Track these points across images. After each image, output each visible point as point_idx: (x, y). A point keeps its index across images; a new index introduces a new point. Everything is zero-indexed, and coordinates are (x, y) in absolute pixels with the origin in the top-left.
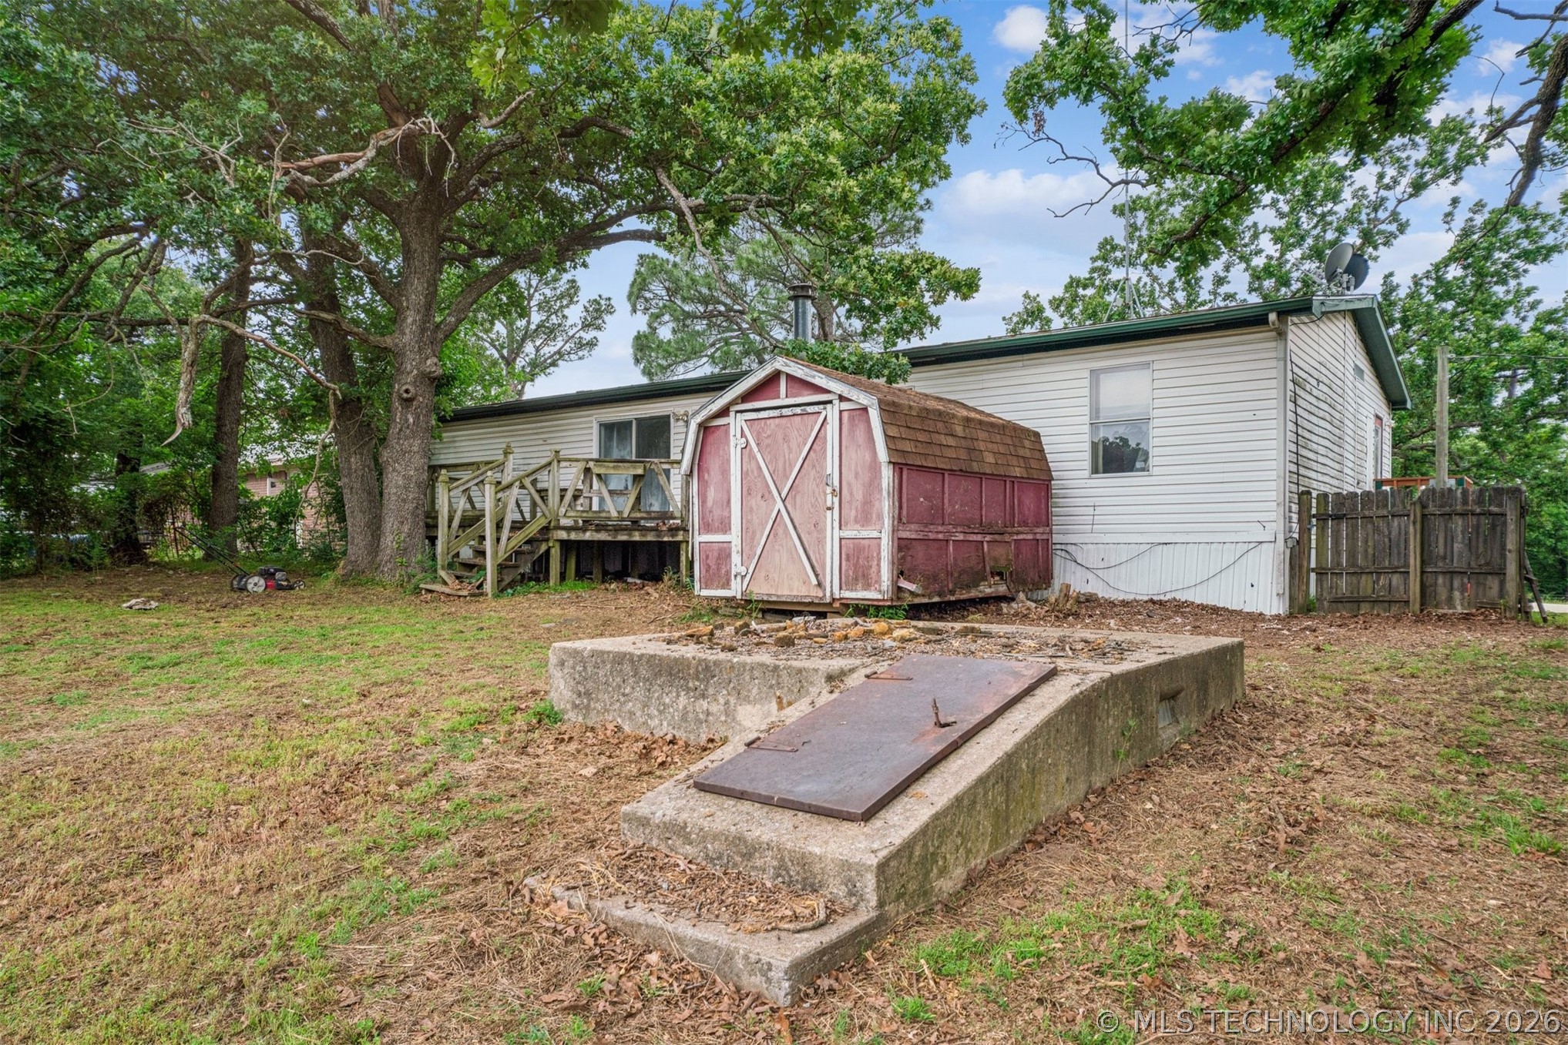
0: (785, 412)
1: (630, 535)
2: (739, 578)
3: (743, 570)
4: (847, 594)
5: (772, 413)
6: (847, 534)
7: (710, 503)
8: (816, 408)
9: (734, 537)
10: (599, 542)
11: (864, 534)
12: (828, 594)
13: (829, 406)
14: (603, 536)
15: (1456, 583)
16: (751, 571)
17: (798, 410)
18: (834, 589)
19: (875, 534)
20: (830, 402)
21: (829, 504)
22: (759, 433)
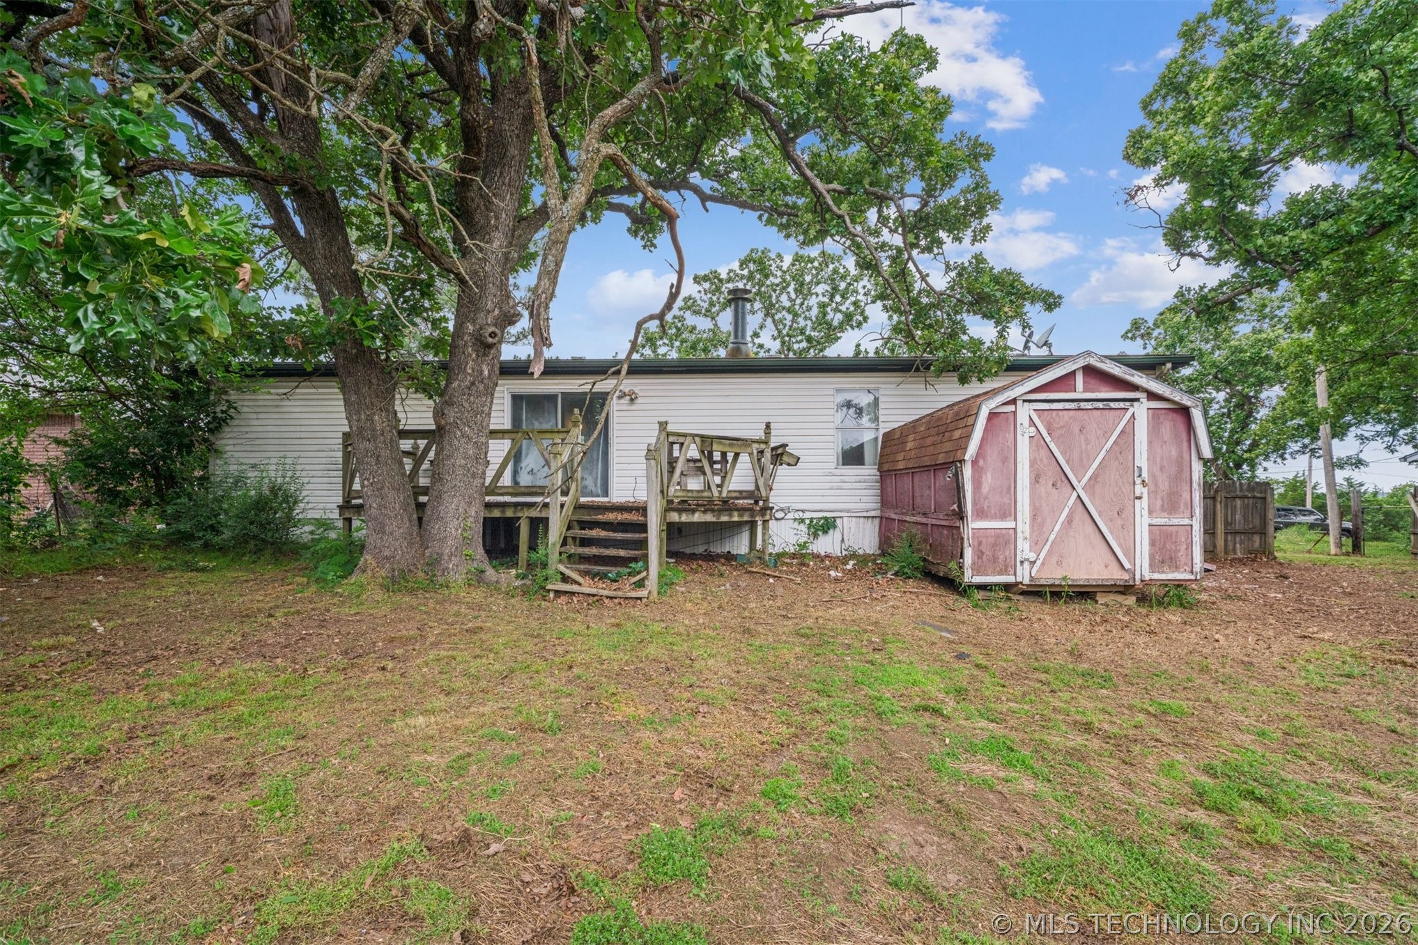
0: (1083, 405)
1: (731, 516)
2: (1026, 565)
3: (1032, 556)
4: (1156, 576)
5: (1067, 406)
6: (1156, 521)
7: (985, 489)
8: (1122, 405)
9: (1023, 524)
10: (706, 523)
11: (1175, 521)
12: (1138, 577)
13: (1136, 404)
14: (709, 518)
15: (1238, 539)
16: (1042, 556)
17: (1100, 405)
18: (1143, 569)
19: (1186, 522)
20: (1137, 400)
21: (1137, 494)
22: (1049, 423)
